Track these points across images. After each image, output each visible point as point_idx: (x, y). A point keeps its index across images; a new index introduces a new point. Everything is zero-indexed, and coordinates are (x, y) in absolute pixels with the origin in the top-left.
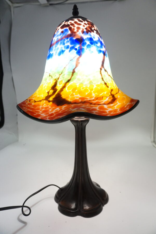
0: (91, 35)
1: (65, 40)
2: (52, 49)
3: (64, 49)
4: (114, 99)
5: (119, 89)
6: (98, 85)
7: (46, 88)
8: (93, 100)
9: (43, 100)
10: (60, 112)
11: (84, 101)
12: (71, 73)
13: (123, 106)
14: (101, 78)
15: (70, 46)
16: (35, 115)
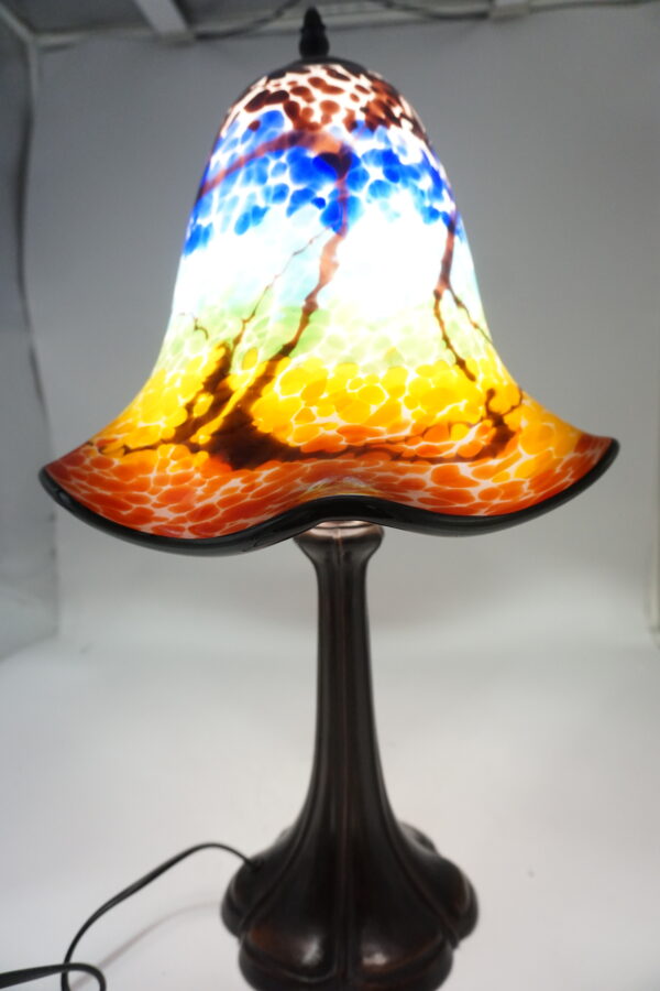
0: (387, 140)
1: (266, 161)
2: (209, 206)
3: (261, 203)
4: (502, 437)
5: (520, 390)
6: (425, 371)
7: (178, 384)
8: (406, 440)
9: (164, 442)
10: (248, 499)
11: (360, 443)
12: (299, 315)
13: (545, 467)
14: (440, 335)
15: (294, 187)
16: (124, 513)
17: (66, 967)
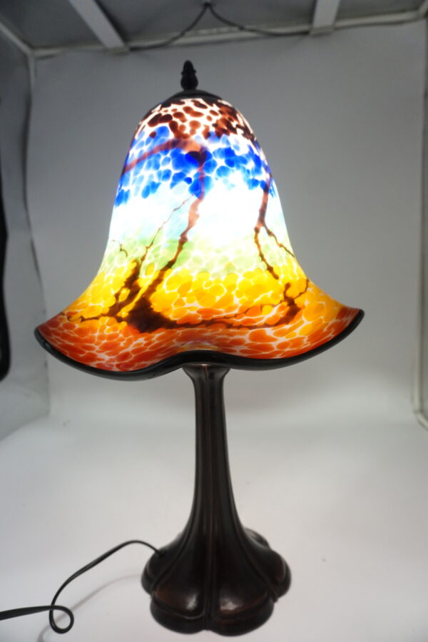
0: (228, 142)
1: (159, 156)
2: (128, 180)
3: (156, 180)
4: (293, 310)
5: (308, 281)
6: (248, 275)
7: (111, 282)
8: (236, 316)
9: (103, 315)
10: (147, 350)
11: (210, 318)
12: (177, 244)
13: (318, 328)
14: (258, 254)
15: (174, 172)
16: (81, 355)
17: (52, 608)
